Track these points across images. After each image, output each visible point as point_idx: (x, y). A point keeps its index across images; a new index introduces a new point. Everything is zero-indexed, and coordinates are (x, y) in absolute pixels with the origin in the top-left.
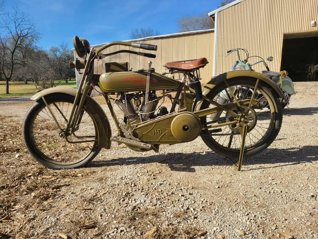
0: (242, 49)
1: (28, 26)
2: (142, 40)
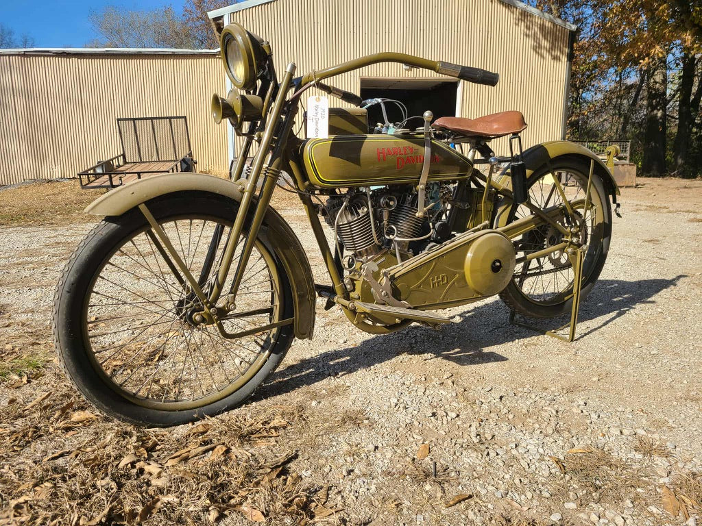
2: (19, 55)
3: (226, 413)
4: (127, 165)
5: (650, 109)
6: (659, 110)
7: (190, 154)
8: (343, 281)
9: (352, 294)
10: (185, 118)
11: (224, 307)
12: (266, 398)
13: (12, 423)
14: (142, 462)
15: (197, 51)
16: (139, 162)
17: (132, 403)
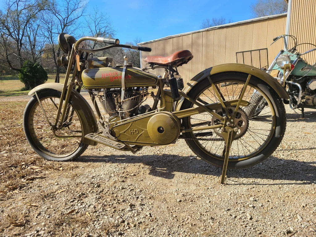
0: (290, 36)
1: (106, 25)
2: (206, 31)
10: (267, 49)
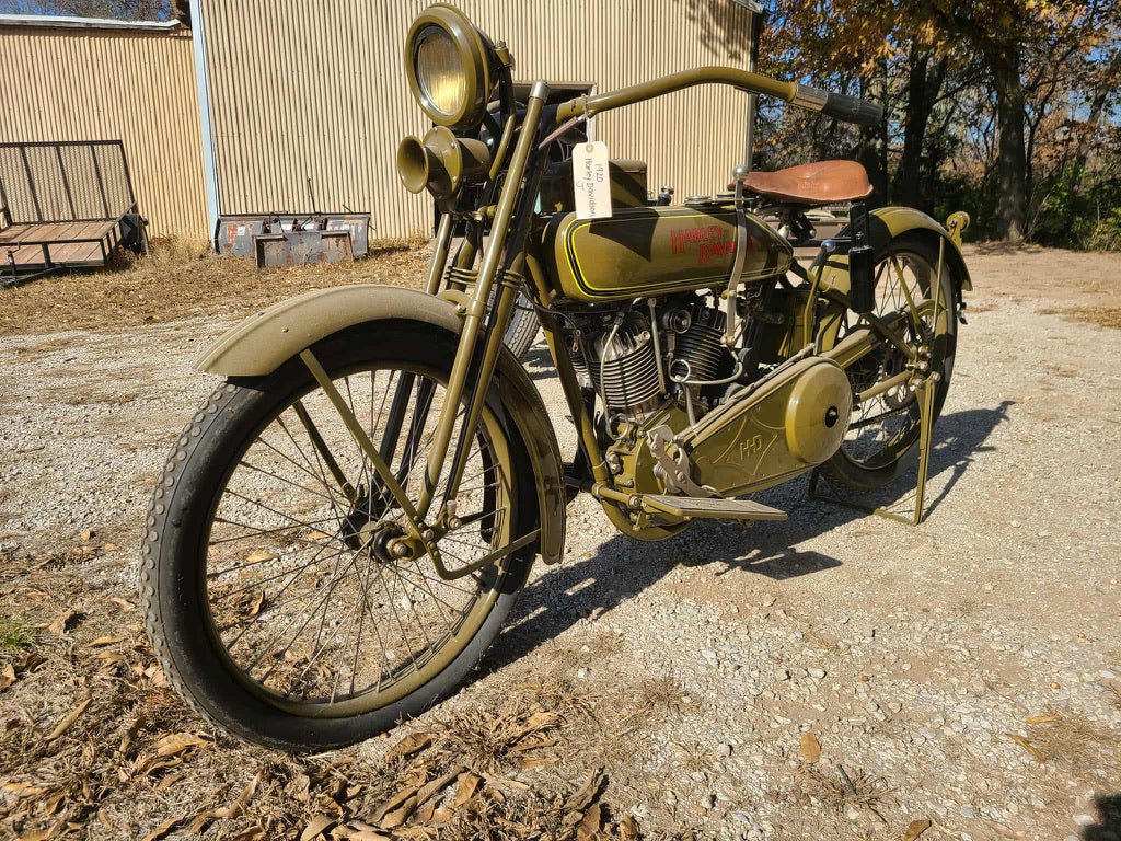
3: (437, 707)
4: (13, 228)
5: (864, 138)
6: (877, 139)
7: (135, 209)
8: (604, 458)
9: (618, 479)
10: (120, 142)
11: (440, 524)
12: (495, 671)
13: (34, 772)
14: (341, 828)
15: (133, 23)
16: (35, 223)
17: (285, 712)
